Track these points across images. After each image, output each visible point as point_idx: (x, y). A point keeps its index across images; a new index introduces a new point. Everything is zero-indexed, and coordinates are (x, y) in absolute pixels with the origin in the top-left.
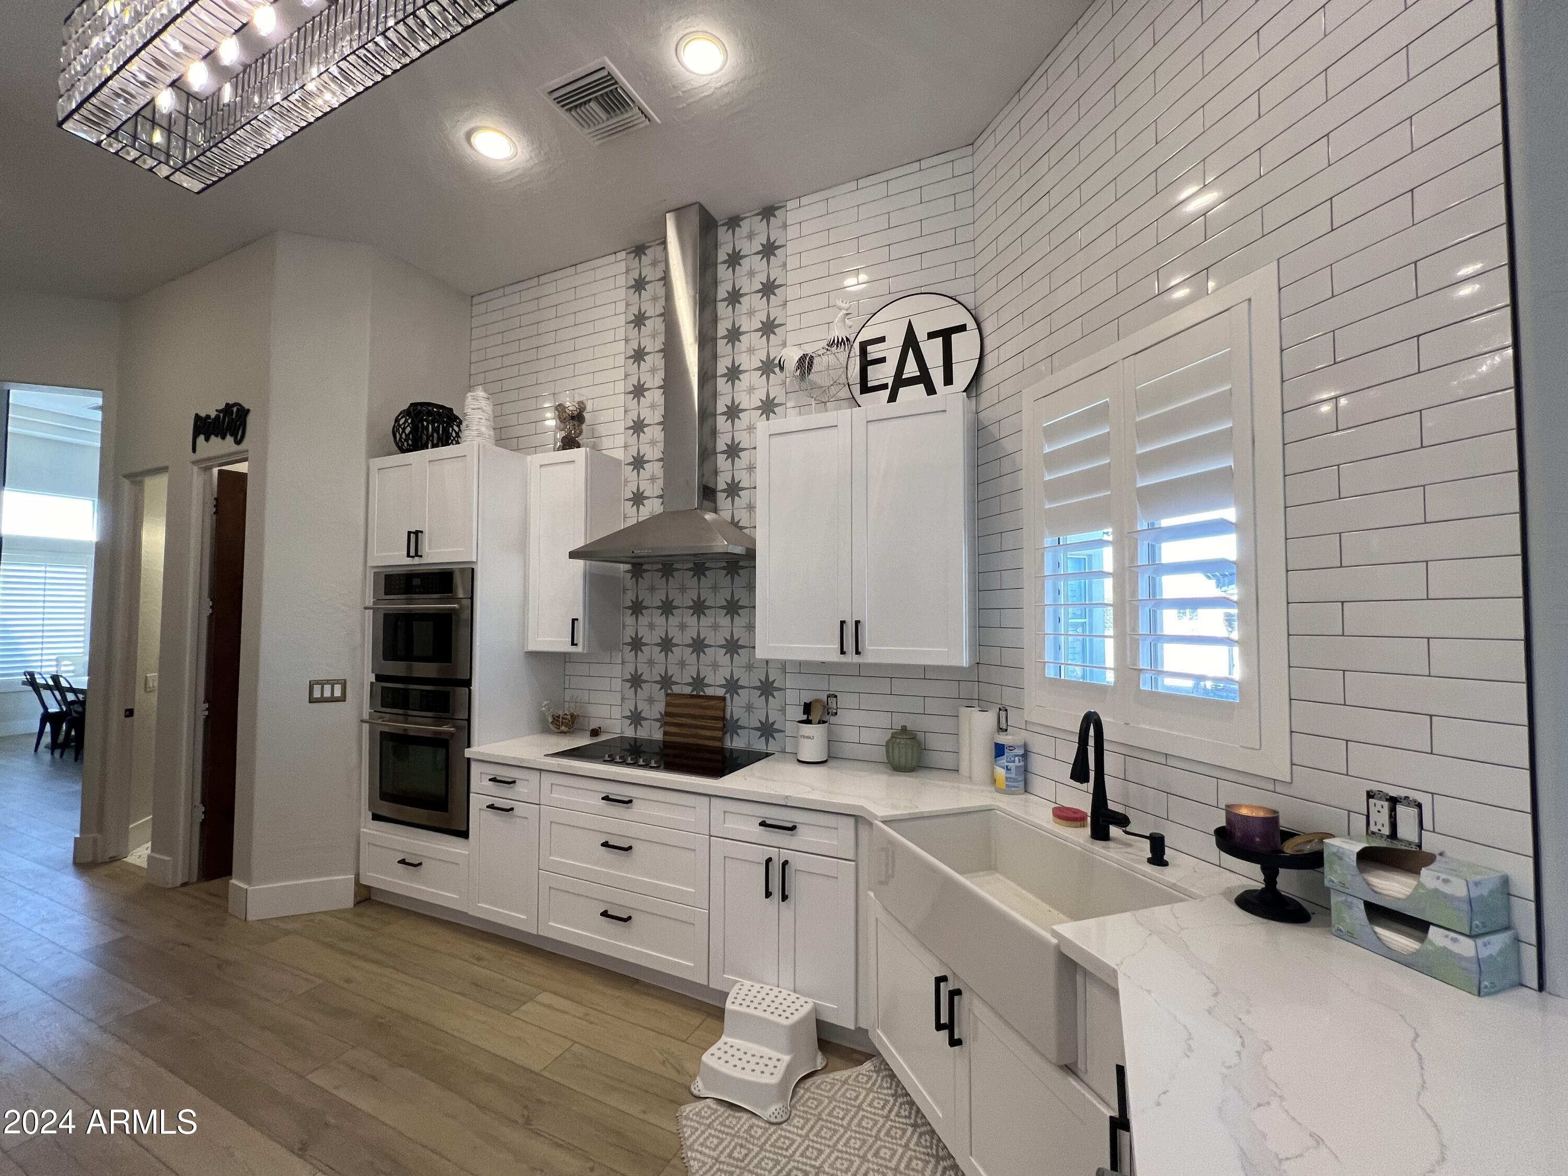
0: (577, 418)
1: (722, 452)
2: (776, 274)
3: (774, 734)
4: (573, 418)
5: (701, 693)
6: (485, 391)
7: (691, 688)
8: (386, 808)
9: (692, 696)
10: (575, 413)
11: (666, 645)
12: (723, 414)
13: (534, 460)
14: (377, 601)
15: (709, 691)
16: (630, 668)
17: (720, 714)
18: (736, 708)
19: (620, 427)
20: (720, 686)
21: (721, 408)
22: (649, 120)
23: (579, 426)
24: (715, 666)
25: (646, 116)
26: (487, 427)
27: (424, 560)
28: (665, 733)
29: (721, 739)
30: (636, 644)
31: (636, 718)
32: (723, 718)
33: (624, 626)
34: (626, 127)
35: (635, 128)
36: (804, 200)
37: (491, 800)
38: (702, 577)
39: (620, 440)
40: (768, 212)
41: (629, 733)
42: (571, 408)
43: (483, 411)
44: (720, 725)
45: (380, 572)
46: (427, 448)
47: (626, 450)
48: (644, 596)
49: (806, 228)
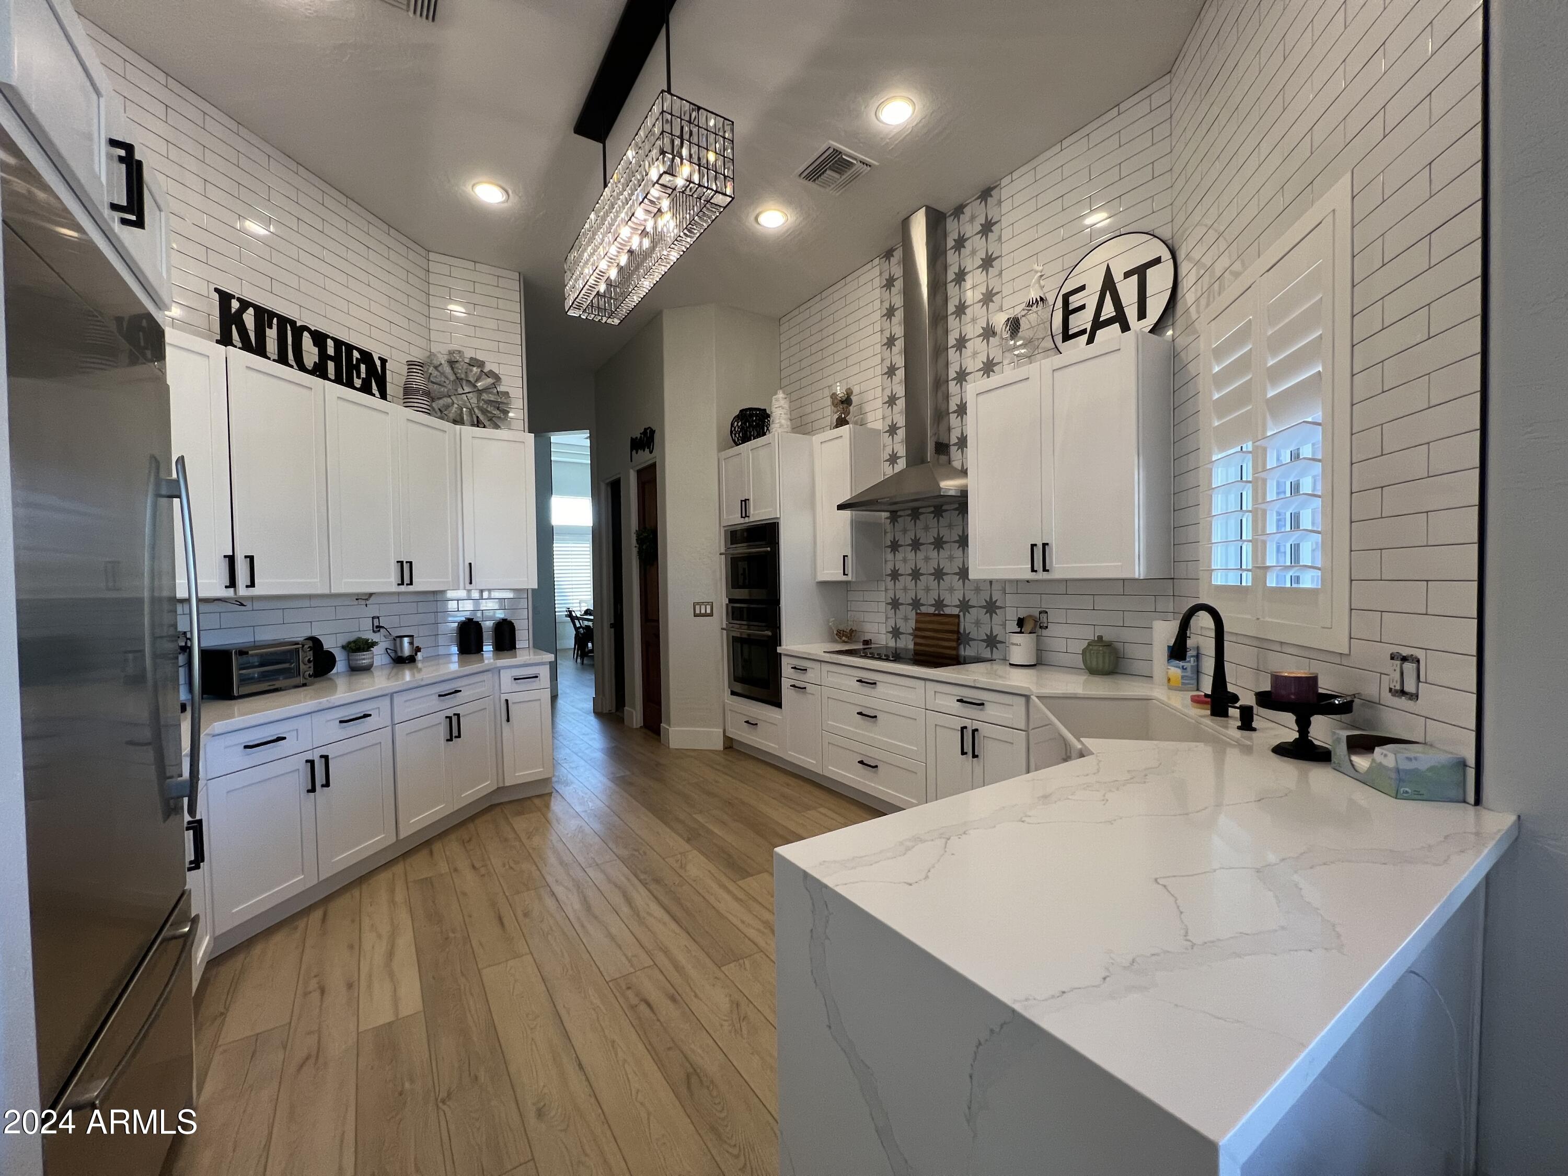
0: (846, 401)
1: (954, 412)
2: (993, 248)
3: (997, 645)
4: (842, 402)
5: (942, 613)
6: (784, 393)
7: (934, 608)
8: (738, 688)
9: (934, 615)
10: (844, 398)
11: (916, 575)
12: (953, 379)
13: (817, 439)
14: (727, 549)
15: (948, 611)
16: (891, 594)
17: (956, 629)
18: (967, 624)
19: (879, 402)
20: (956, 606)
21: (952, 374)
22: (870, 166)
23: (847, 408)
24: (951, 590)
25: (867, 165)
26: (785, 419)
27: (751, 519)
28: (915, 644)
29: (956, 649)
30: (895, 575)
31: (896, 633)
32: (958, 632)
33: (886, 561)
34: (856, 176)
35: (861, 176)
36: (1015, 175)
37: (793, 682)
38: (940, 518)
39: (879, 413)
40: (986, 194)
41: (892, 644)
42: (840, 396)
43: (783, 408)
44: (955, 637)
45: (728, 530)
46: (751, 440)
47: (884, 420)
48: (899, 537)
49: (1018, 199)
